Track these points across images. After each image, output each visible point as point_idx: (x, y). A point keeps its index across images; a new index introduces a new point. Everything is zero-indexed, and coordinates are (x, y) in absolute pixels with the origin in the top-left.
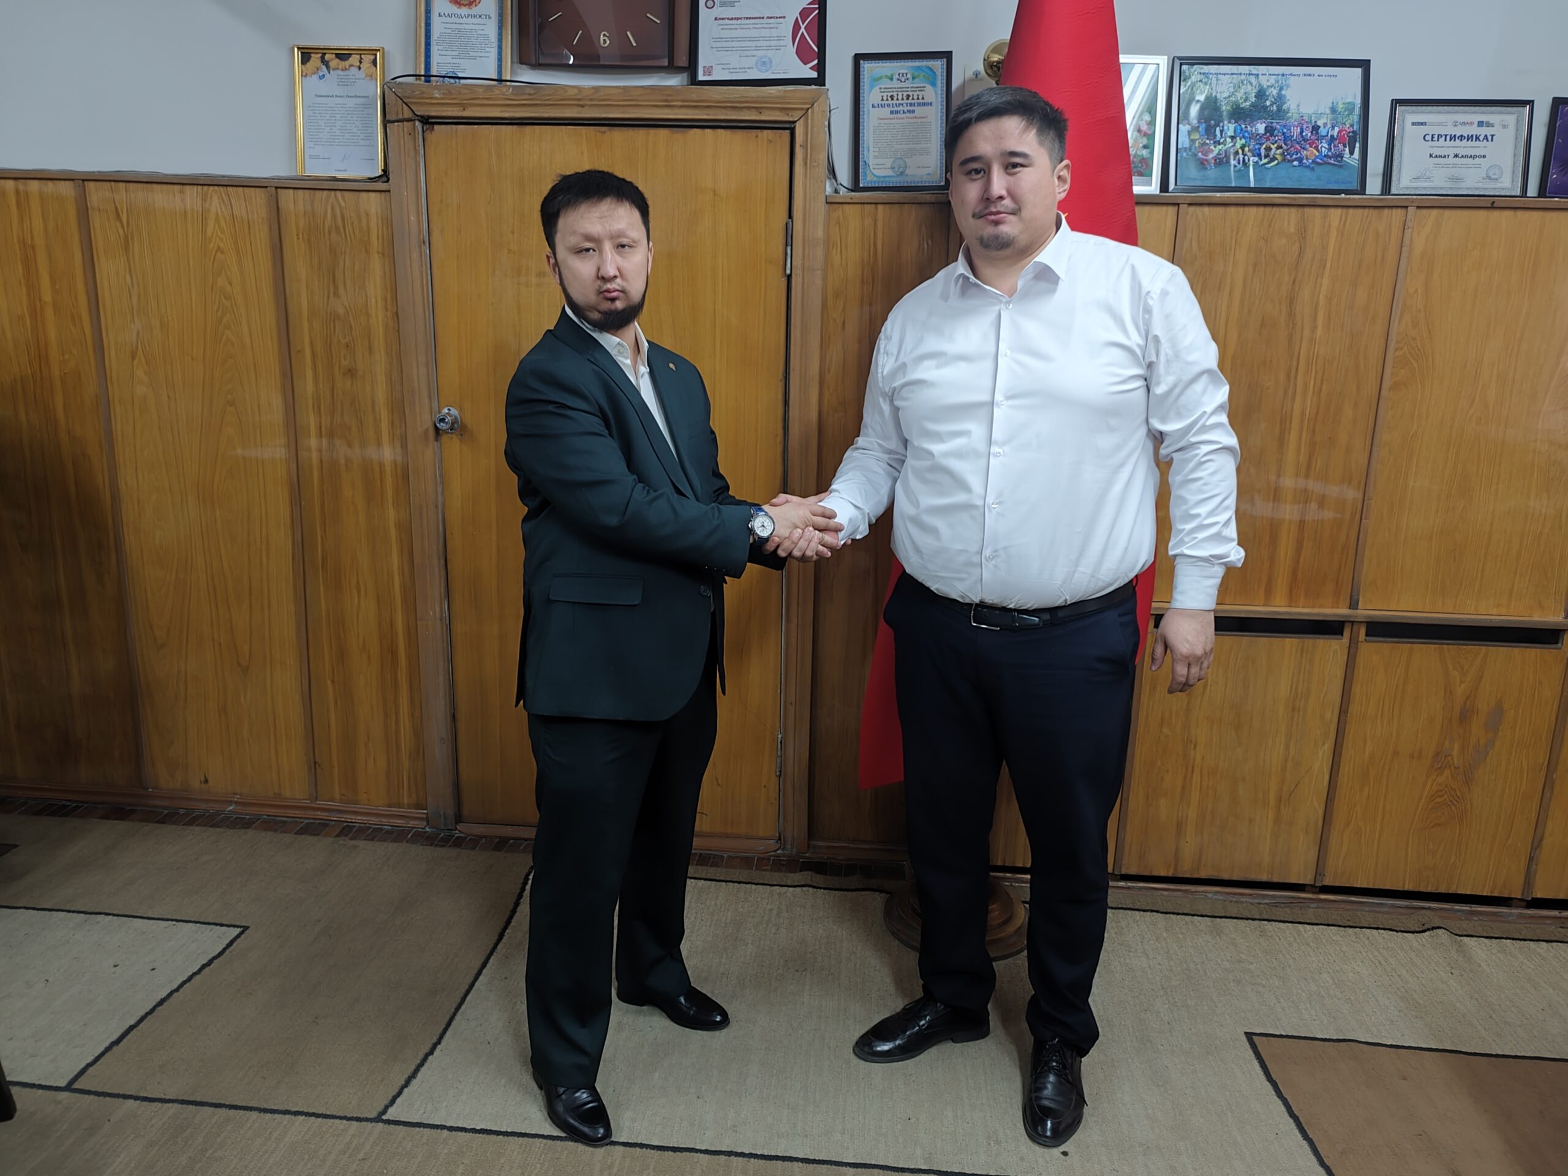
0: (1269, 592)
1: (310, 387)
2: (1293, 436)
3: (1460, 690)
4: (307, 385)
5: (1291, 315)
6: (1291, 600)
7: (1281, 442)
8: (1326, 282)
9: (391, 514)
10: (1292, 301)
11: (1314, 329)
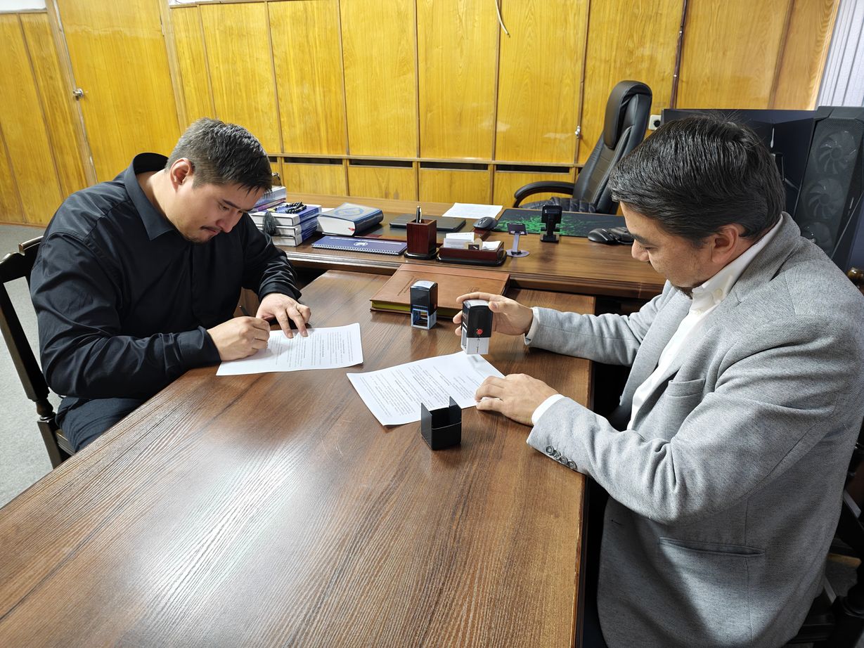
0: (321, 149)
1: (42, 84)
2: (317, 89)
3: (383, 185)
4: (41, 84)
5: (308, 42)
6: (329, 153)
7: (314, 91)
8: (316, 29)
9: (71, 127)
10: (307, 37)
11: (316, 48)
